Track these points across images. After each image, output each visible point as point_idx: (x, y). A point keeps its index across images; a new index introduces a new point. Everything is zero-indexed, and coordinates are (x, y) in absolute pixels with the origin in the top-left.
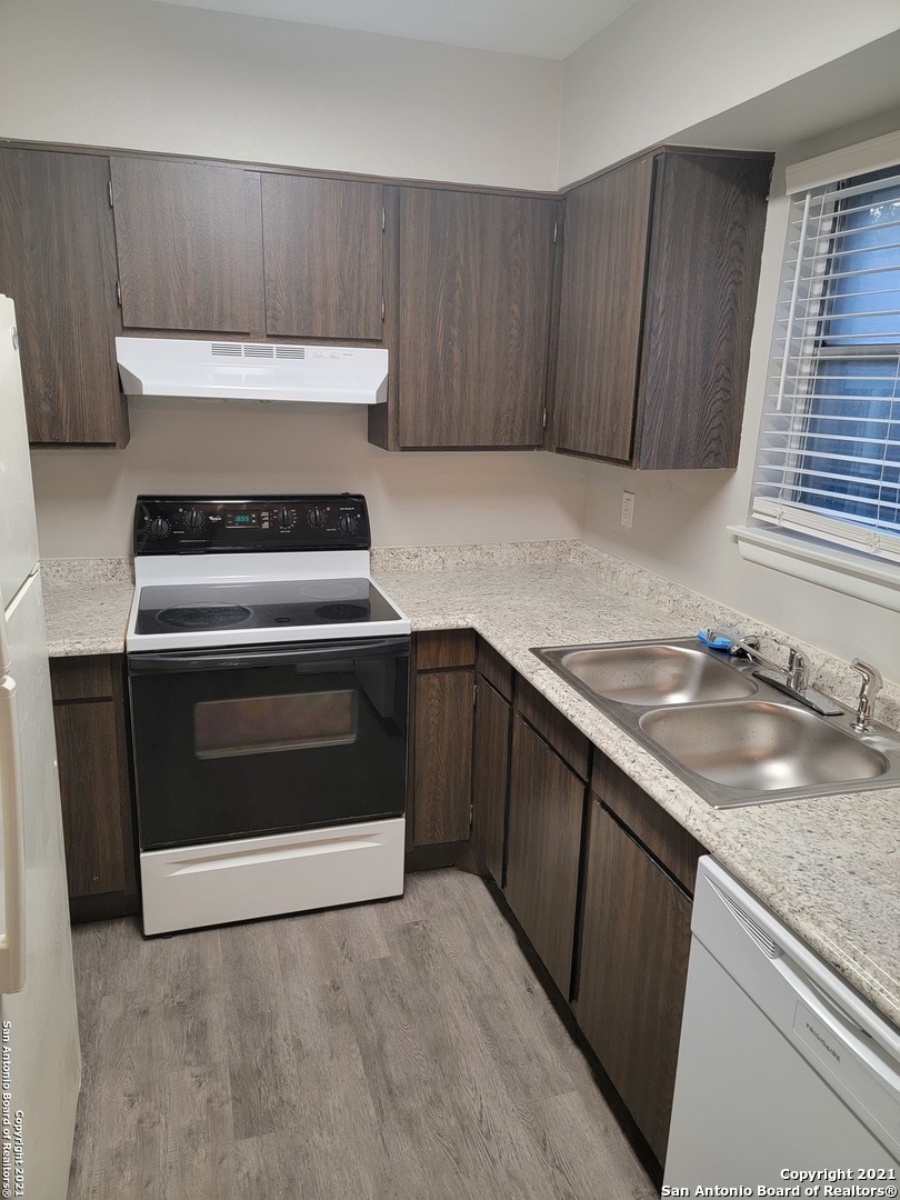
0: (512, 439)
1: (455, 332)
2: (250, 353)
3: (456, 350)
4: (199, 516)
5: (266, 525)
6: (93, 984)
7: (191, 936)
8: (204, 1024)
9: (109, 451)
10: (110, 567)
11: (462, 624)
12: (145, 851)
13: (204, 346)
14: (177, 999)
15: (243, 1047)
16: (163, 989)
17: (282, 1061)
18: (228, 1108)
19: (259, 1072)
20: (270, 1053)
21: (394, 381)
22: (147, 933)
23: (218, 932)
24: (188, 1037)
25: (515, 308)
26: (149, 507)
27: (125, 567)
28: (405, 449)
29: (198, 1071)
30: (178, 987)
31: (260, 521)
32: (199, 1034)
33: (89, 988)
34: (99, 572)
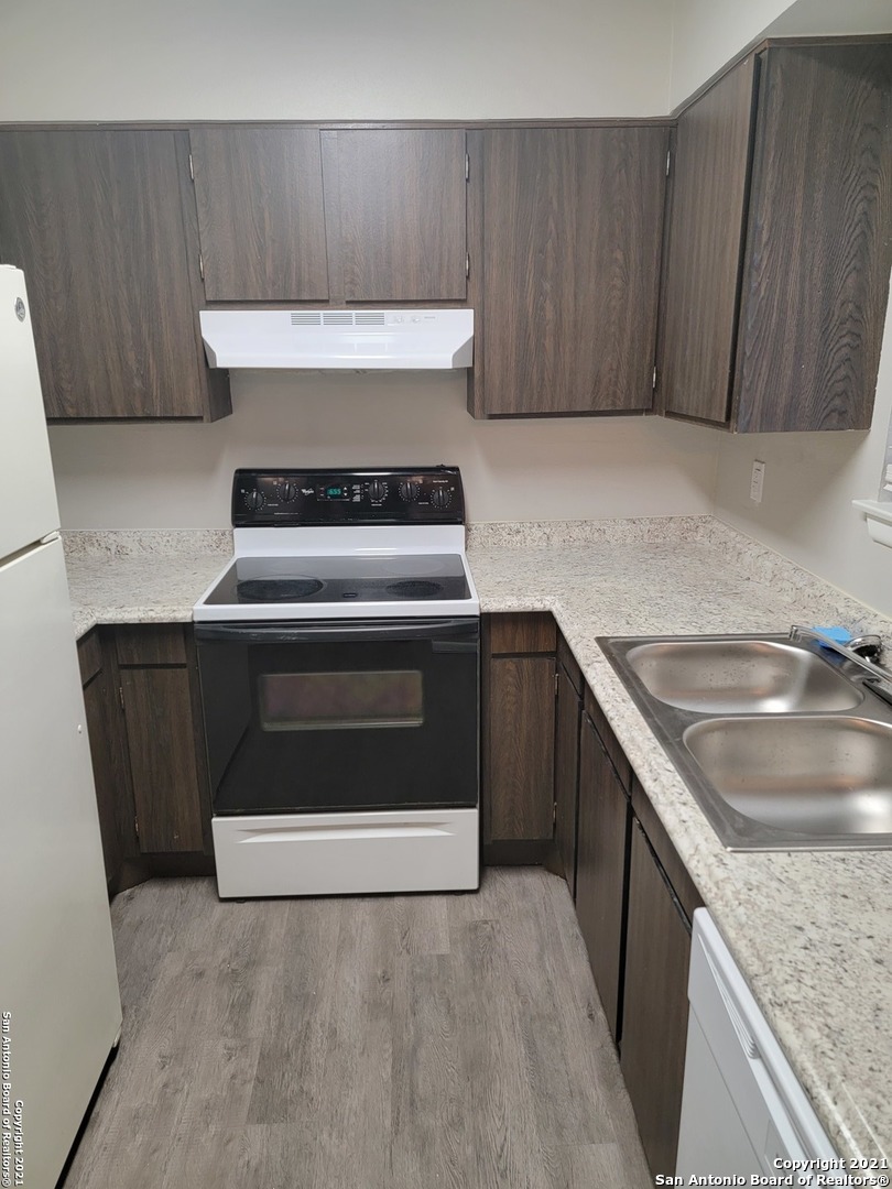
0: (614, 403)
1: (547, 286)
2: (329, 321)
3: (549, 307)
4: (292, 489)
5: (357, 499)
6: (164, 938)
7: (262, 903)
8: (250, 995)
9: (197, 425)
10: (215, 538)
11: (538, 607)
12: (219, 815)
13: (283, 316)
14: (234, 965)
15: (281, 1026)
16: (223, 953)
17: (313, 1047)
18: (249, 1088)
19: (288, 1055)
20: (305, 1037)
21: (479, 343)
22: (221, 896)
23: (287, 903)
24: (233, 1006)
25: (619, 255)
26: (245, 481)
27: (229, 538)
28: (492, 417)
29: (231, 1043)
30: (237, 954)
31: (351, 494)
32: (241, 1007)
33: (159, 942)
34: (205, 543)
